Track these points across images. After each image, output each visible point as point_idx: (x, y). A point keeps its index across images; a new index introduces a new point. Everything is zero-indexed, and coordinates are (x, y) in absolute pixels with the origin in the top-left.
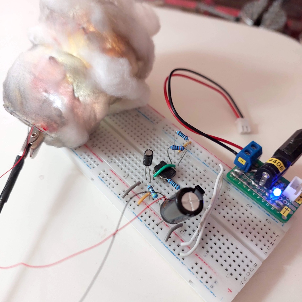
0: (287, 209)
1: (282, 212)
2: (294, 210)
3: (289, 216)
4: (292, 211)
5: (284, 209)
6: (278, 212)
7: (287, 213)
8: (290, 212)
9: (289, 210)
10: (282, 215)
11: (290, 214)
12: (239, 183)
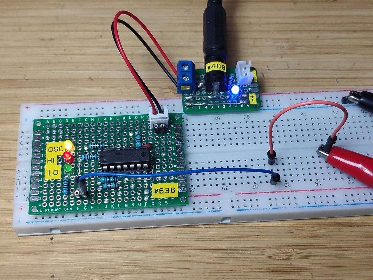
3: (258, 100)
4: (257, 94)
5: (250, 98)
6: (248, 106)
7: (255, 98)
9: (254, 95)
10: (253, 104)
11: (258, 97)
12: (199, 109)
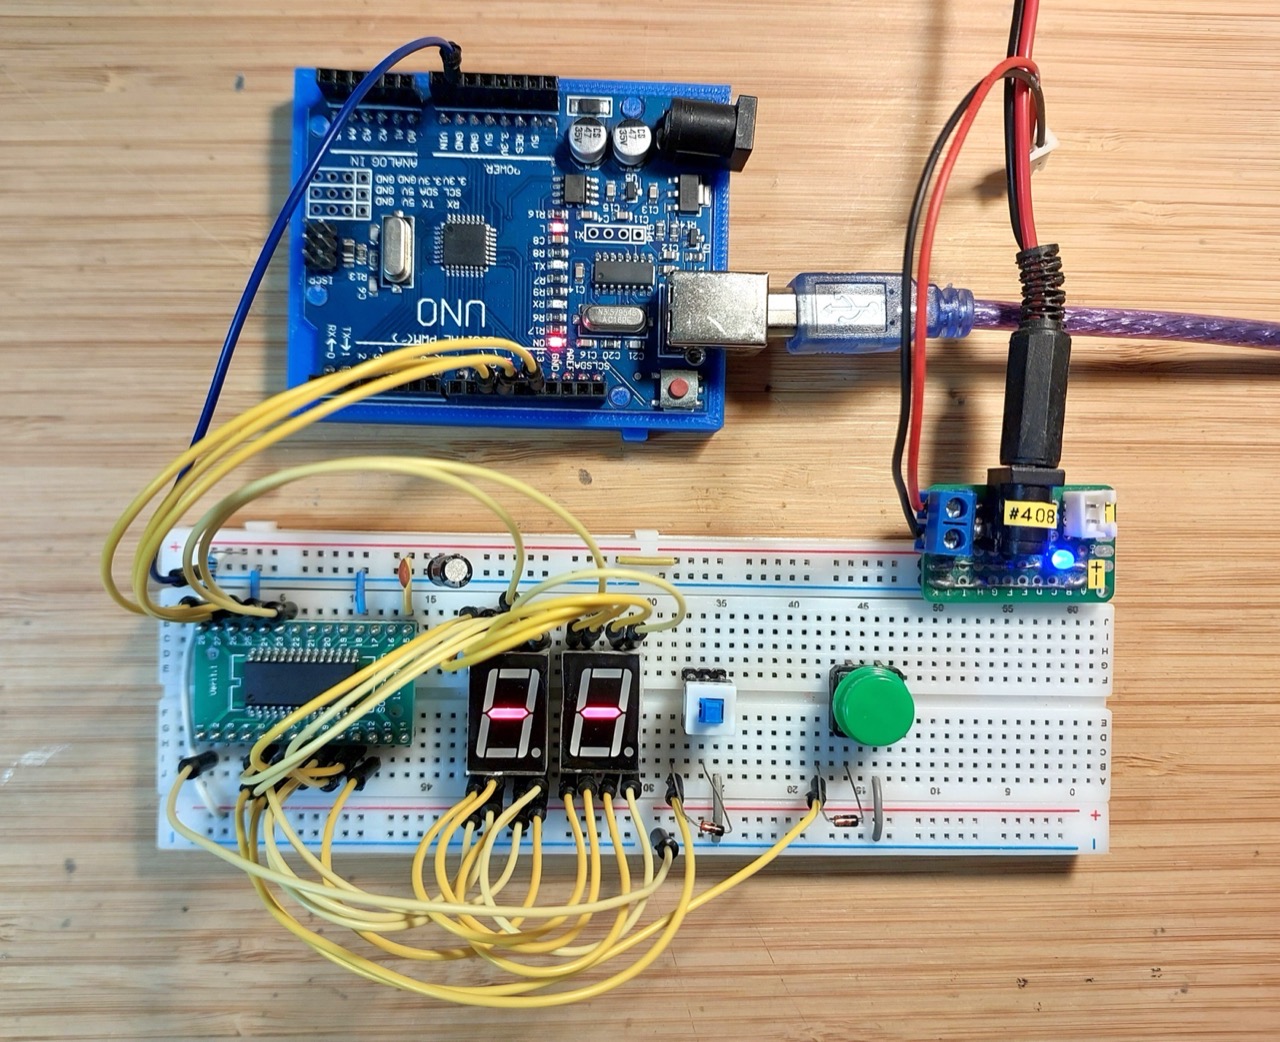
0: (1096, 567)
1: (1091, 586)
2: (1110, 555)
3: (1110, 577)
4: (1109, 562)
5: (1092, 572)
6: (1084, 592)
7: (1101, 573)
8: (1106, 568)
9: (1101, 563)
10: (1095, 590)
11: (1109, 571)
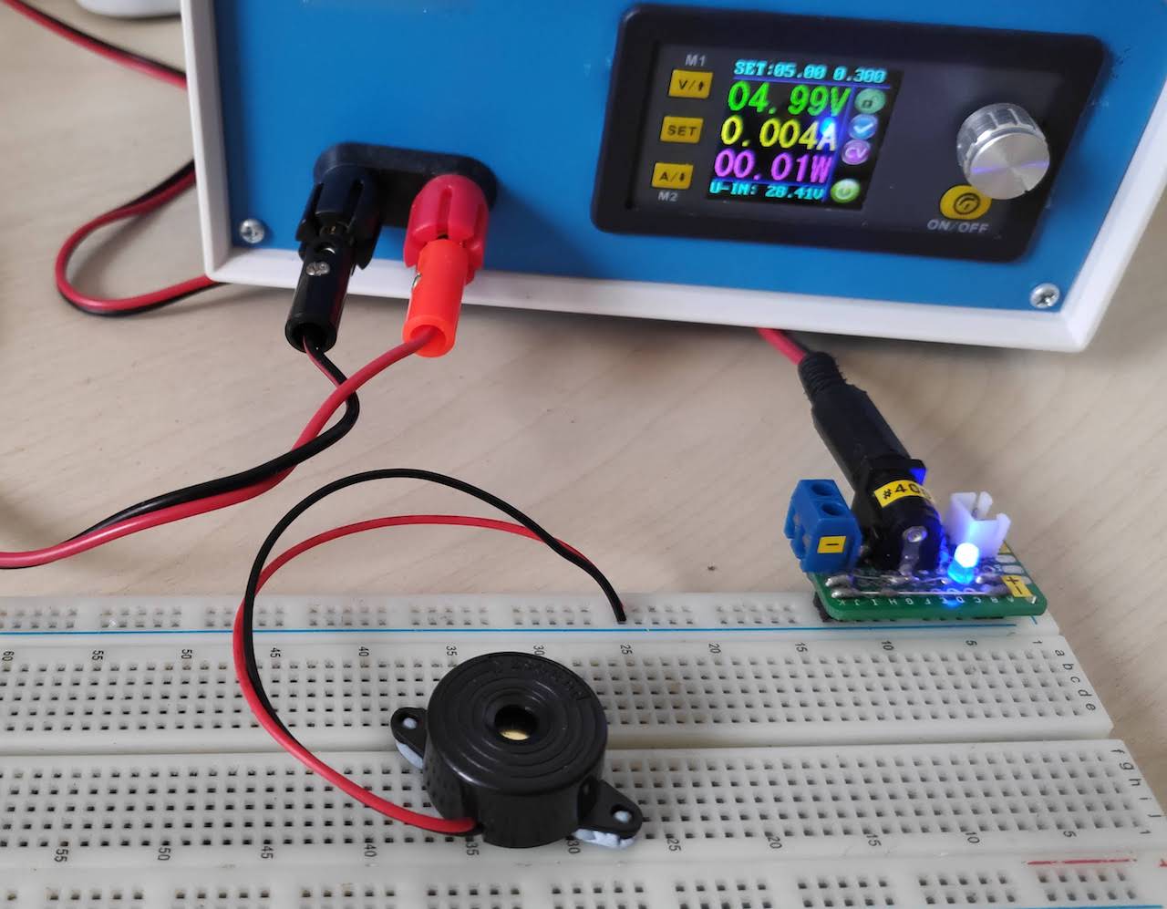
0: (1014, 581)
1: (1015, 594)
2: (1022, 573)
3: (1033, 588)
4: (1024, 577)
5: (1009, 584)
6: (1011, 602)
7: (1022, 587)
8: (1024, 582)
9: (1015, 578)
10: (1024, 598)
11: (1029, 584)
12: (876, 604)
